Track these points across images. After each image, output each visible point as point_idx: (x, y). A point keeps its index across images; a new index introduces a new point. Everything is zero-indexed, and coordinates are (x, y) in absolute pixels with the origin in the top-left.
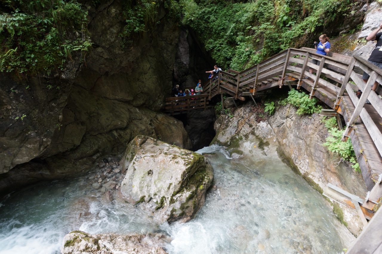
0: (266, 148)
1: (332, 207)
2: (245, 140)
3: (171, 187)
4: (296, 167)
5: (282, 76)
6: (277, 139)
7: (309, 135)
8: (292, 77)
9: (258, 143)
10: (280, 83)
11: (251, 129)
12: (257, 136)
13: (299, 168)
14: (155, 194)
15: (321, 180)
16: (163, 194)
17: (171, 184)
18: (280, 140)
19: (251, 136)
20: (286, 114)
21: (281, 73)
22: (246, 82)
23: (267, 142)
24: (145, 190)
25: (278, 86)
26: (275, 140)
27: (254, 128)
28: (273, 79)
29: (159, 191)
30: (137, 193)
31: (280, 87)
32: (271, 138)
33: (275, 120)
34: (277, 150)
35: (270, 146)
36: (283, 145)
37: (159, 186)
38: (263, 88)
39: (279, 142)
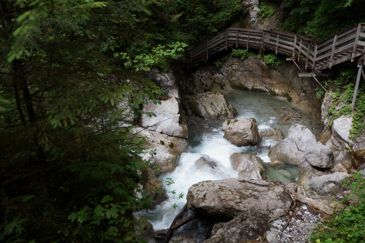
0: (224, 88)
1: (269, 93)
2: (213, 87)
3: (225, 105)
4: (247, 87)
5: (226, 44)
6: (229, 80)
7: (251, 66)
8: (232, 43)
9: (220, 86)
10: (226, 47)
11: (212, 80)
12: (218, 83)
13: (248, 87)
14: (222, 110)
15: (261, 85)
16: (224, 109)
17: (224, 104)
18: (230, 79)
19: (214, 84)
20: (231, 63)
21: (225, 42)
22: (199, 53)
23: (224, 84)
24: (216, 111)
25: (225, 49)
26: (227, 82)
27: (214, 80)
28: (220, 47)
29: (222, 108)
30: (214, 114)
31: (226, 50)
32: (225, 81)
33: (224, 70)
34: (230, 86)
35: (226, 86)
36: (233, 81)
37: (220, 106)
38: (213, 53)
39: (230, 82)
